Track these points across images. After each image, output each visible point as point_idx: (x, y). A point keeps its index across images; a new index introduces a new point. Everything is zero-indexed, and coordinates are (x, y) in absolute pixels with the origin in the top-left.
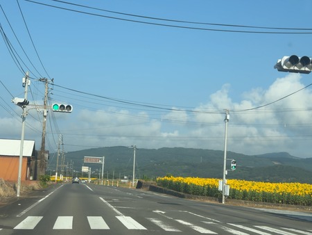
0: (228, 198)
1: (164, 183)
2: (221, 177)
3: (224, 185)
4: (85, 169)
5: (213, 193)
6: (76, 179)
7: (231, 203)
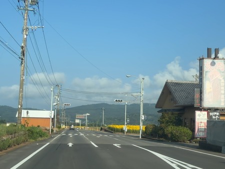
0: (127, 132)
1: (109, 128)
2: (124, 125)
3: (125, 128)
4: (77, 121)
5: (122, 131)
6: (72, 127)
7: (128, 134)
